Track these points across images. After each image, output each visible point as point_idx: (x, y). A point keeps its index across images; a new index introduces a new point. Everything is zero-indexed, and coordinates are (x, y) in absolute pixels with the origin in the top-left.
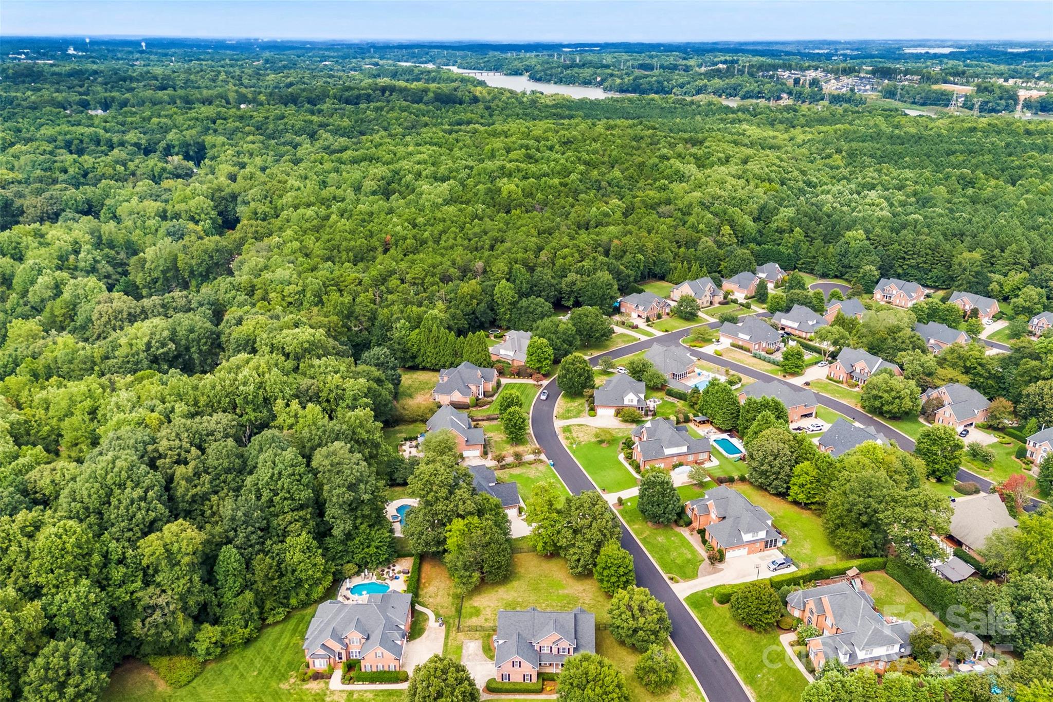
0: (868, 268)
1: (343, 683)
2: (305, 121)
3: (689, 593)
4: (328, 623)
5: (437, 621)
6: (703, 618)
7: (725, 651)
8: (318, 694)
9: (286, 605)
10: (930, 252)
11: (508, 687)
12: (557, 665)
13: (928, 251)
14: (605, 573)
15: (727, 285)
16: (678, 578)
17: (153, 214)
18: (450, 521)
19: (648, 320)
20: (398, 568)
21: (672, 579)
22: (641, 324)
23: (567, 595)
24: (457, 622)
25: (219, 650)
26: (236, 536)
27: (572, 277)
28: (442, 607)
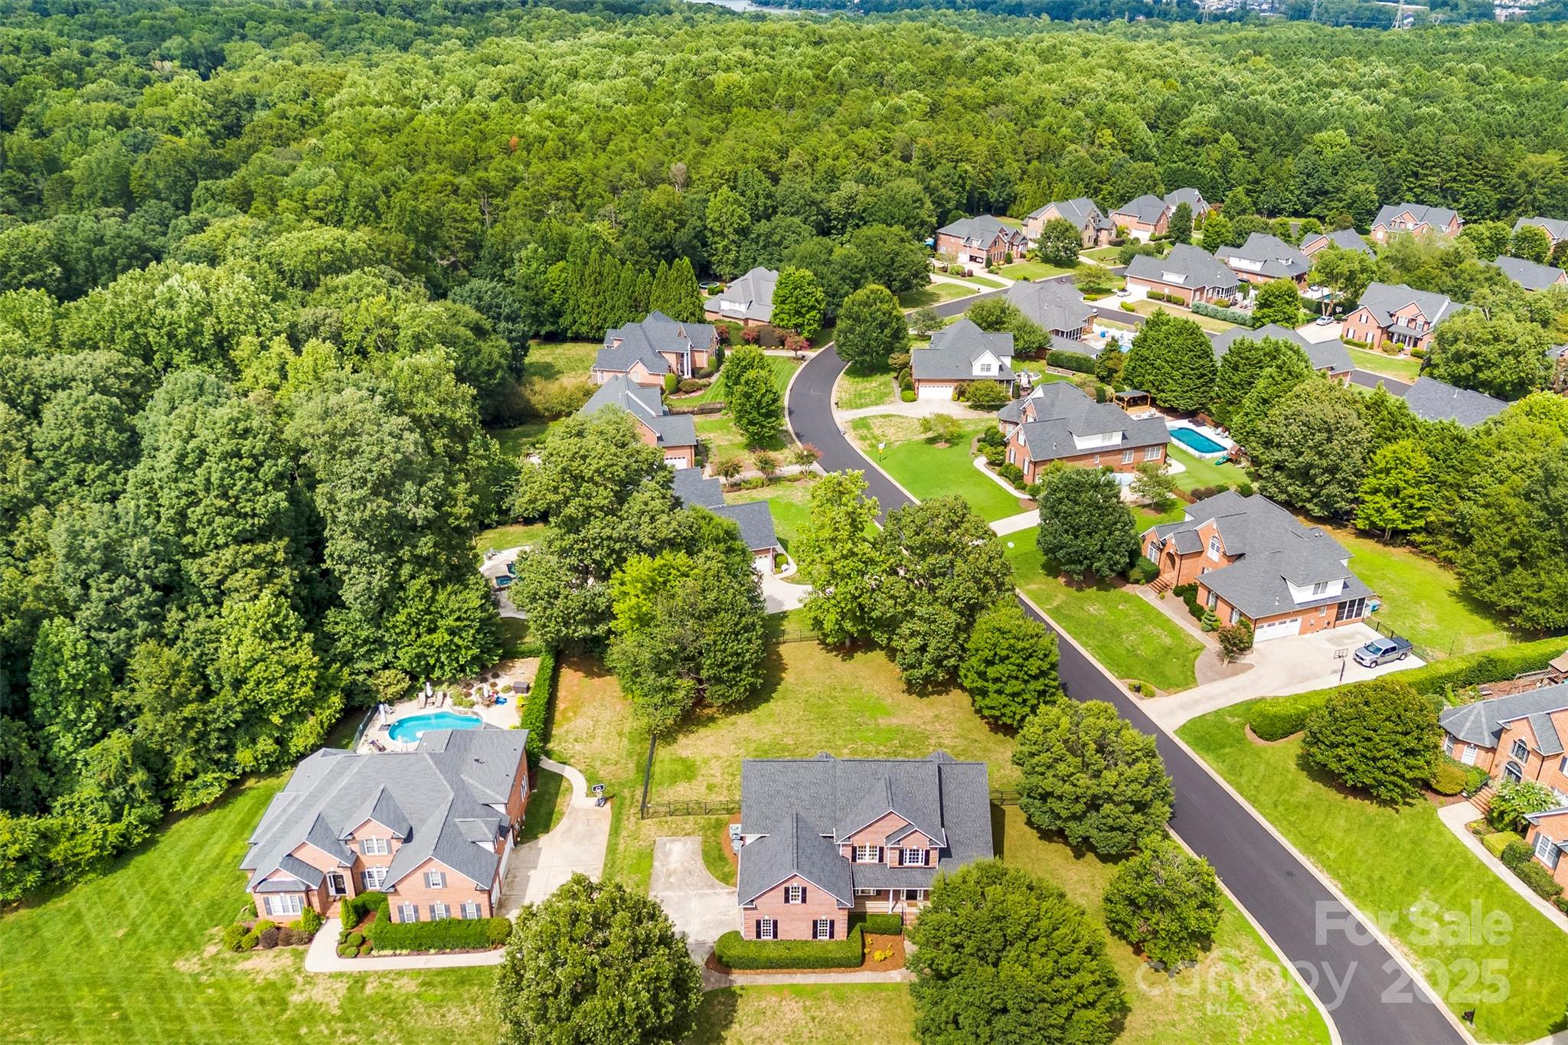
0: (1360, 187)
1: (341, 954)
2: (392, 26)
3: (1183, 718)
4: (306, 805)
5: (591, 793)
6: (1234, 771)
7: (1306, 850)
8: (271, 985)
9: (225, 766)
10: (1465, 161)
11: (771, 952)
12: (897, 893)
13: (1461, 158)
14: (992, 672)
15: (1119, 218)
16: (1153, 688)
17: (102, 122)
18: (620, 561)
19: (989, 263)
20: (503, 681)
21: (1138, 689)
22: (978, 269)
23: (899, 730)
24: (639, 794)
25: (31, 879)
26: (85, 597)
27: (848, 187)
28: (605, 762)
